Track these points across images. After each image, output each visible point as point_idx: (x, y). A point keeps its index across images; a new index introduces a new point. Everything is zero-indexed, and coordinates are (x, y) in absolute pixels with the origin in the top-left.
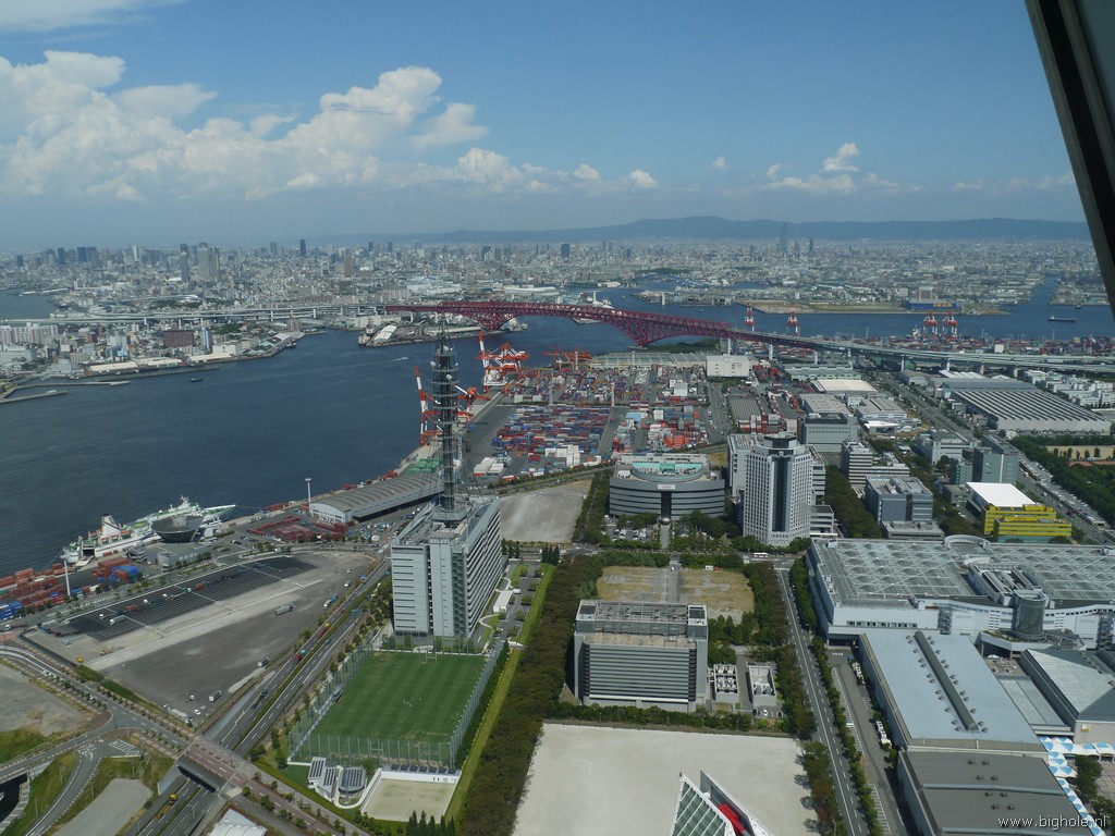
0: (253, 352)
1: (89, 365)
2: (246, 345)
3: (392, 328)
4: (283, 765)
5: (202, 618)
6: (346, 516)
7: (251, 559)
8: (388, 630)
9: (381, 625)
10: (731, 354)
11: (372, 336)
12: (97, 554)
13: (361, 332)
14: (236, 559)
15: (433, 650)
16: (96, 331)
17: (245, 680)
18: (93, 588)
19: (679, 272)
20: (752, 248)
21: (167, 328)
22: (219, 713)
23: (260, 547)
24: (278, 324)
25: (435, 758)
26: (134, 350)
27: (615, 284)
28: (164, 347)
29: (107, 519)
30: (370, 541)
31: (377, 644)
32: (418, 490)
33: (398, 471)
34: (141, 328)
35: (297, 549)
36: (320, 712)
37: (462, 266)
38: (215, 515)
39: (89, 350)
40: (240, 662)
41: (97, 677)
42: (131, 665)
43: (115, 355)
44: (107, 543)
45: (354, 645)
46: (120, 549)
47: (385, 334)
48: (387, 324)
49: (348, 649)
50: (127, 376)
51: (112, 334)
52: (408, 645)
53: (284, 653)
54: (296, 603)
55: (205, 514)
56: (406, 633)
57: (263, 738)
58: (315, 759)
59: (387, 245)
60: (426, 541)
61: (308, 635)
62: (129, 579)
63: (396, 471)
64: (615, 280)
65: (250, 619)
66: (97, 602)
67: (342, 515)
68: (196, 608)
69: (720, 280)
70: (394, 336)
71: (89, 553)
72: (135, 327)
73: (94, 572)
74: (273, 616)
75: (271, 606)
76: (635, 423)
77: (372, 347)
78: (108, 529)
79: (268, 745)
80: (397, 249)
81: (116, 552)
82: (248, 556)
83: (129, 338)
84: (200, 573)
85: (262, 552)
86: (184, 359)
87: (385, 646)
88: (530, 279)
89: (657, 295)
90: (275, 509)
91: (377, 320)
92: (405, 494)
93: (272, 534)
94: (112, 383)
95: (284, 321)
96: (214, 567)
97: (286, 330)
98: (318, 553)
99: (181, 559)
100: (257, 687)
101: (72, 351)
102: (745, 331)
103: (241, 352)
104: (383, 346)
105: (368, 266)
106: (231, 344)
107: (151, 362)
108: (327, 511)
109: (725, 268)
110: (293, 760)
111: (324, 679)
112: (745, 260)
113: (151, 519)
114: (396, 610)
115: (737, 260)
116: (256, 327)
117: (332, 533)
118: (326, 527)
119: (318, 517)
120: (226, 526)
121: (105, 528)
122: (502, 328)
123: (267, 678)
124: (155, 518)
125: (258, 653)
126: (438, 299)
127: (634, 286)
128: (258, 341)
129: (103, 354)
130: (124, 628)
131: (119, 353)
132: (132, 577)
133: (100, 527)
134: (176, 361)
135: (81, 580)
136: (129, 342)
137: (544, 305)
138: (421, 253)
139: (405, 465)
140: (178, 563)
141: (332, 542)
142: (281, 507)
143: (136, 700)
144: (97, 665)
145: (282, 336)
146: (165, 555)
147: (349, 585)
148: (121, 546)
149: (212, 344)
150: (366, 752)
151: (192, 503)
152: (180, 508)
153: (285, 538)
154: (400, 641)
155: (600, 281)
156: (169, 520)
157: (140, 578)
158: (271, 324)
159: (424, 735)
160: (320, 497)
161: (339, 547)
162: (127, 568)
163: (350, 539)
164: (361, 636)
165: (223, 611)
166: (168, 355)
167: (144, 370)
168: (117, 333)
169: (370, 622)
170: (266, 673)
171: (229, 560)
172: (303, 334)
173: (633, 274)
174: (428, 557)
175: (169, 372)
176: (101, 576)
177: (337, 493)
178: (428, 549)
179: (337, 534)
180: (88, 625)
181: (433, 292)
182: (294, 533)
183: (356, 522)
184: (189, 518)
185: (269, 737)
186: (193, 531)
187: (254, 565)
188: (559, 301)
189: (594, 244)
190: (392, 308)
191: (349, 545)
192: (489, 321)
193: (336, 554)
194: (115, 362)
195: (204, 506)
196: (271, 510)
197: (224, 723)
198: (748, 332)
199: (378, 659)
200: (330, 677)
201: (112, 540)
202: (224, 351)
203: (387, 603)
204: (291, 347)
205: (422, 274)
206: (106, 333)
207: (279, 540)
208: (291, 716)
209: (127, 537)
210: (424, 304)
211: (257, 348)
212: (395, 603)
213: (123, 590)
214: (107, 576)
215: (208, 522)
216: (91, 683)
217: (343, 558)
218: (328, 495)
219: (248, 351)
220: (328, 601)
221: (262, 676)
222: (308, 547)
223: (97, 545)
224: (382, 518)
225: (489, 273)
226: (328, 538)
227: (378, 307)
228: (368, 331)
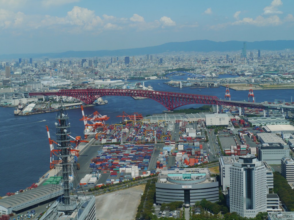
3: (33, 105)
6: (9, 211)
10: (219, 113)
11: (22, 109)
13: (15, 107)
19: (189, 70)
20: (227, 56)
27: (155, 78)
32: (49, 194)
33: (38, 184)
37: (71, 70)
47: (29, 109)
48: (30, 103)
59: (29, 60)
63: (37, 184)
64: (154, 75)
67: (6, 210)
69: (211, 73)
70: (34, 110)
76: (168, 152)
77: (22, 116)
80: (35, 62)
88: (108, 76)
89: (177, 83)
91: (25, 101)
92: (42, 197)
102: (225, 100)
104: (28, 115)
105: (19, 71)
109: (213, 67)
112: (224, 62)
115: (220, 62)
122: (94, 103)
126: (58, 88)
127: (165, 78)
137: (116, 90)
138: (48, 64)
139: (41, 180)
155: (146, 76)
173: (164, 72)
177: (3, 198)
181: (55, 85)
183: (14, 214)
188: (124, 87)
189: (142, 57)
190: (32, 94)
192: (86, 100)
198: (228, 101)
205: (49, 75)
210: (50, 91)
224: (29, 211)
225: (86, 73)
227: (25, 94)
228: (19, 107)
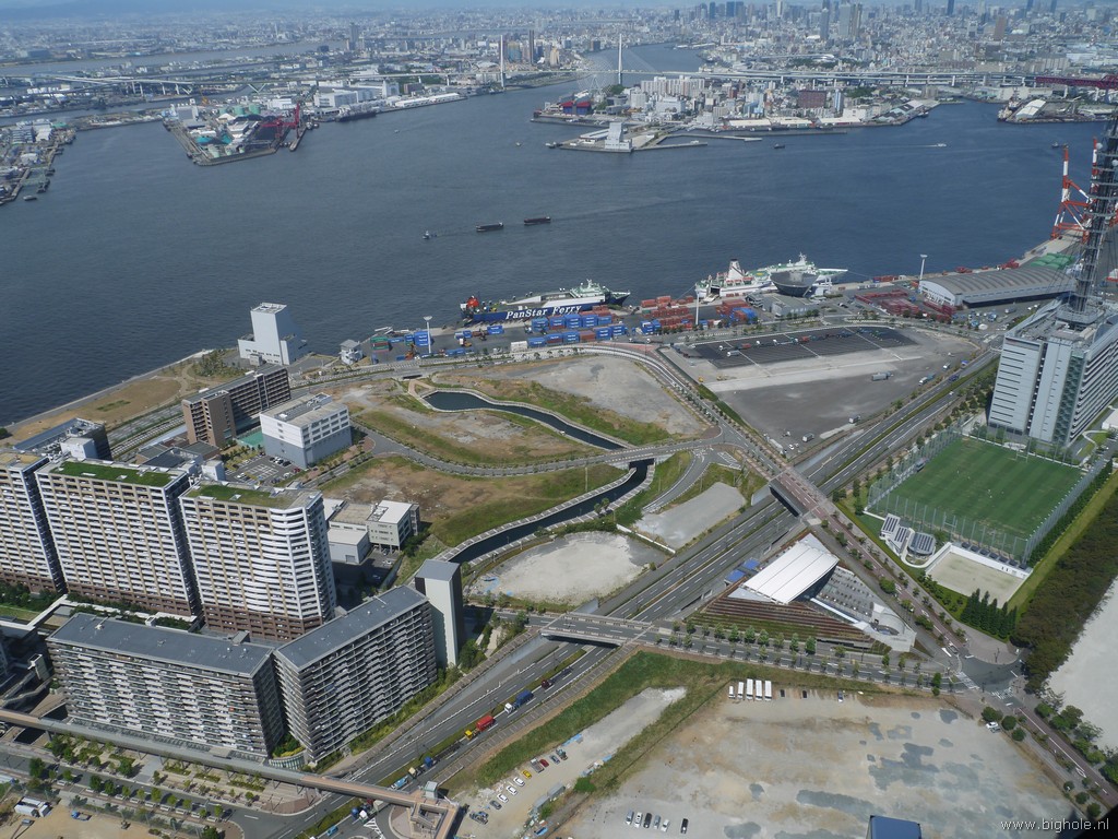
0: (882, 118)
1: (728, 120)
2: (876, 111)
3: (1040, 103)
4: (859, 512)
5: (805, 368)
6: (956, 300)
7: (856, 323)
8: (981, 418)
9: (974, 412)
11: (1014, 110)
12: (722, 294)
13: (1002, 105)
14: (841, 321)
15: (1026, 450)
16: (737, 86)
17: (836, 431)
18: (716, 322)
21: (802, 87)
22: (809, 453)
23: (865, 313)
24: (912, 90)
25: (1008, 550)
26: (769, 108)
28: (797, 107)
29: (734, 264)
30: (977, 329)
31: (967, 430)
32: (1046, 284)
33: (1020, 262)
34: (777, 87)
35: (900, 322)
36: (901, 477)
38: (828, 276)
39: (730, 106)
40: (833, 414)
41: (713, 397)
42: (741, 394)
43: (752, 111)
44: (731, 285)
45: (944, 425)
46: (740, 293)
47: (1030, 110)
48: (1035, 98)
49: (938, 427)
50: (761, 133)
51: (751, 90)
52: (1000, 439)
53: (875, 416)
54: (891, 373)
55: (819, 273)
56: (1000, 426)
57: (845, 484)
58: (890, 515)
59: (1049, 4)
60: (1044, 339)
61: (899, 405)
62: (747, 320)
63: (1017, 261)
65: (847, 379)
66: (719, 335)
67: (953, 297)
68: (800, 358)
70: (1040, 113)
71: (715, 291)
72: (772, 85)
73: (718, 308)
74: (869, 380)
75: (868, 371)
77: (1012, 123)
78: (734, 274)
79: (849, 492)
80: (1062, 9)
81: (737, 295)
82: (853, 320)
83: (765, 95)
84: (806, 328)
85: (866, 319)
86: (814, 120)
87: (975, 433)
90: (885, 280)
91: (1024, 92)
92: (1025, 287)
93: (879, 304)
94: (747, 139)
95: (919, 87)
96: (820, 324)
97: (920, 97)
98: (922, 330)
99: (792, 311)
100: (846, 439)
101: (715, 105)
103: (870, 118)
104: (1026, 123)
105: (1023, 28)
106: (862, 108)
107: (783, 121)
108: (937, 291)
110: (868, 511)
111: (909, 448)
113: (771, 270)
114: (994, 401)
116: (889, 92)
117: (939, 314)
118: (933, 307)
119: (926, 295)
120: (836, 288)
121: (731, 271)
123: (855, 434)
124: (774, 270)
125: (850, 410)
126: (1104, 71)
128: (889, 107)
129: (741, 110)
130: (738, 362)
131: (756, 110)
132: (750, 320)
133: (727, 270)
134: (806, 122)
135: (708, 314)
136: (765, 99)
138: (1092, 15)
139: (1028, 256)
140: (790, 314)
141: (937, 322)
142: (890, 280)
143: (742, 423)
144: (714, 387)
145: (915, 104)
146: (779, 306)
147: (949, 367)
148: (742, 290)
149: (842, 107)
150: (940, 525)
151: (809, 261)
152: (797, 264)
153: (891, 310)
154: (992, 432)
156: (787, 274)
157: (755, 320)
158: (905, 90)
159: (1001, 527)
160: (931, 276)
161: (943, 329)
162: (745, 311)
163: (956, 323)
164: (952, 418)
165: (824, 366)
166: (799, 115)
167: (777, 128)
168: (756, 90)
169: (963, 407)
170: (856, 429)
171: (835, 321)
172: (937, 103)
174: (1044, 355)
175: (799, 132)
176: (724, 313)
177: (950, 274)
178: (1045, 347)
179: (944, 315)
180: (709, 352)
181: (1098, 64)
182: (900, 307)
183: (965, 307)
184: (805, 275)
185: (851, 485)
186: (806, 289)
187: (858, 330)
190: (1043, 80)
191: (954, 328)
193: (939, 335)
194: (750, 118)
195: (819, 266)
196: (880, 280)
197: (812, 462)
199: (966, 444)
200: (915, 448)
201: (736, 283)
202: (854, 115)
203: (985, 393)
204: (923, 116)
205: (1088, 41)
206: (746, 89)
207: (885, 311)
208: (874, 473)
209: (748, 283)
210: (1084, 76)
211: (887, 115)
212: (995, 395)
213: (740, 329)
214: (728, 314)
215: (820, 282)
216: (708, 400)
217: (945, 341)
218: (940, 275)
219: (877, 117)
220: (925, 378)
221: (852, 431)
222: (912, 322)
223: (723, 286)
224: (994, 308)
226: (934, 318)
227: (1027, 78)
228: (1011, 105)
